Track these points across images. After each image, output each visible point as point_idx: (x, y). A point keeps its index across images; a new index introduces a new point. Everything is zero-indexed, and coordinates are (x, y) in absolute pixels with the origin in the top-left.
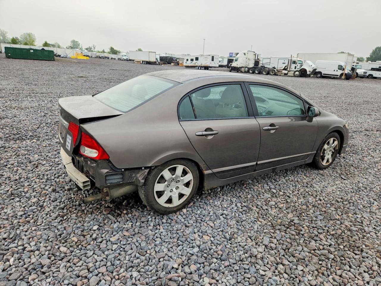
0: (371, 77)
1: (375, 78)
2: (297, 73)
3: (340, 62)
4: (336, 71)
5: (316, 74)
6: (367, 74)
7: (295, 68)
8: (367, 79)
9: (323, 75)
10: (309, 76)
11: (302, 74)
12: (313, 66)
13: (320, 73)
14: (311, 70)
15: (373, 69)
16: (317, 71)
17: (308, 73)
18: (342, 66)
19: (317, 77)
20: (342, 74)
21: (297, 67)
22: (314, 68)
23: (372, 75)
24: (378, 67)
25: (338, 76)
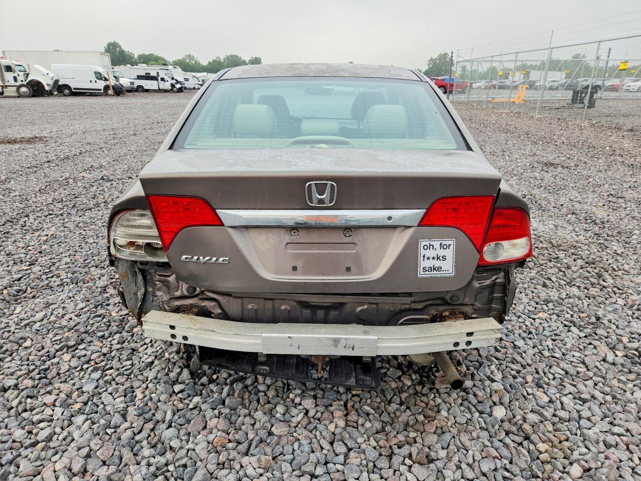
0: (140, 89)
1: (147, 91)
2: (23, 89)
3: (94, 66)
4: (93, 81)
5: (61, 89)
6: (135, 86)
7: (15, 79)
8: (137, 94)
9: (73, 90)
10: (50, 94)
11: (34, 90)
12: (51, 75)
13: (67, 87)
14: (51, 82)
15: (140, 77)
16: (60, 83)
17: (47, 88)
18: (100, 73)
19: (65, 95)
20: (107, 88)
21: (19, 79)
22: (54, 79)
23: (141, 87)
24: (144, 74)
25: (100, 90)
